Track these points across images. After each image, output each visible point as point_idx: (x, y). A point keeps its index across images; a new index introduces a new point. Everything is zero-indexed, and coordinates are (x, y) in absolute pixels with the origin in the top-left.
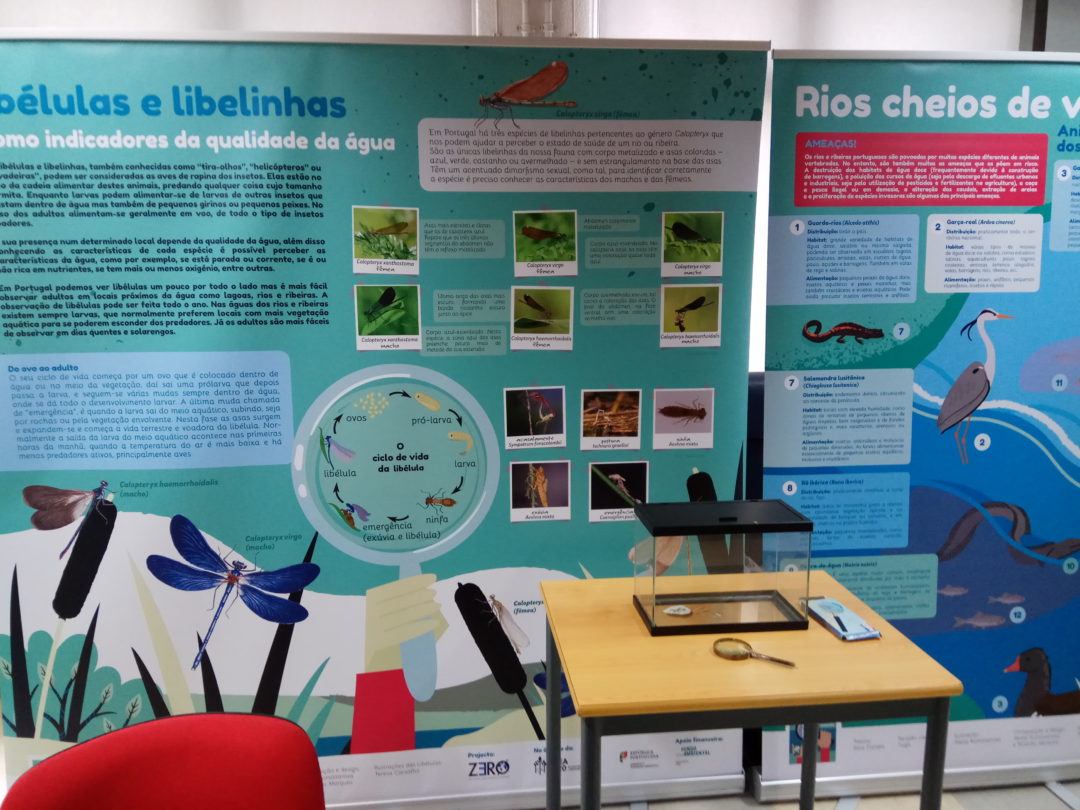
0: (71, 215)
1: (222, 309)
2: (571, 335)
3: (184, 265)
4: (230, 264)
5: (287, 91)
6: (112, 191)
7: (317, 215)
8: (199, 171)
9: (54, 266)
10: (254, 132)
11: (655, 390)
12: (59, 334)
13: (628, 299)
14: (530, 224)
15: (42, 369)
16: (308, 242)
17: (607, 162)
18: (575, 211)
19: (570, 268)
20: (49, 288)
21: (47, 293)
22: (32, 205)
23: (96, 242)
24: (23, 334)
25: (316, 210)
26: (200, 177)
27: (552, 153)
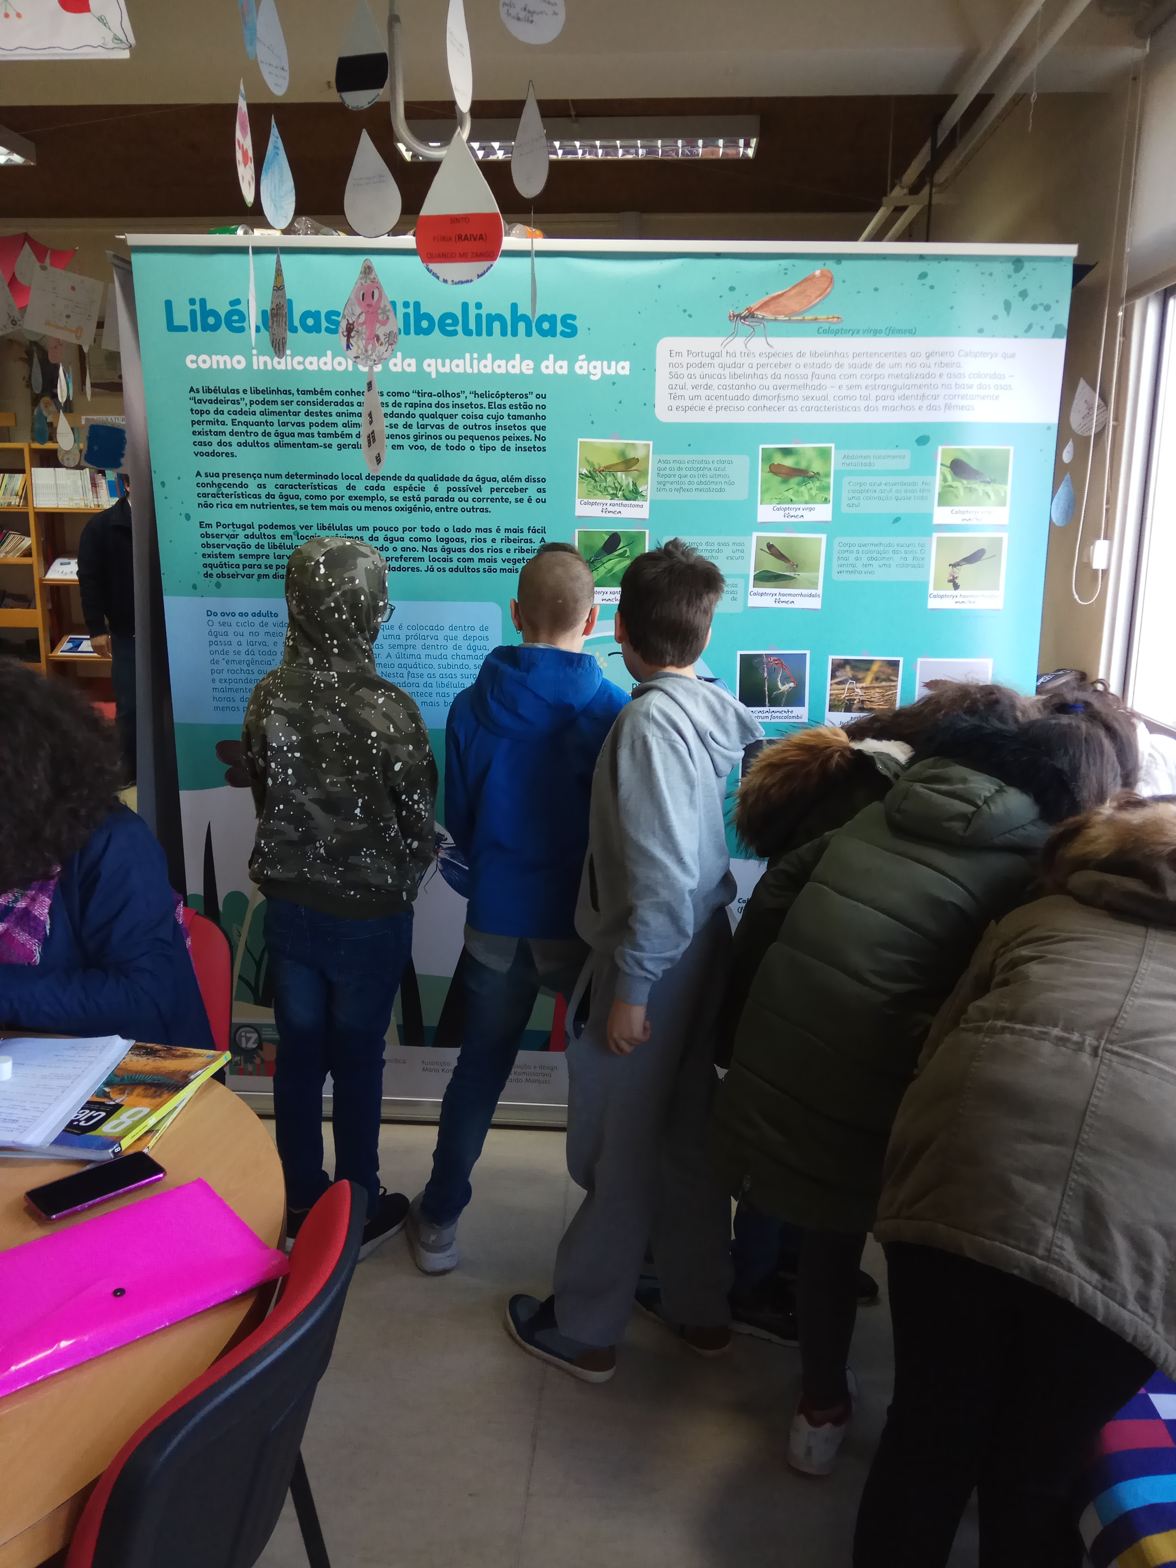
0: (277, 445)
1: (433, 555)
2: (820, 591)
3: (394, 504)
4: (444, 504)
5: (514, 307)
6: (320, 419)
7: (539, 449)
8: (414, 399)
9: (257, 502)
10: (475, 355)
11: (919, 660)
12: (259, 576)
13: (891, 549)
14: (778, 460)
15: (241, 615)
16: (528, 480)
17: (874, 388)
18: (833, 445)
19: (823, 512)
20: (251, 526)
21: (249, 532)
22: (237, 434)
23: (301, 477)
24: (223, 575)
25: (539, 444)
26: (414, 405)
27: (810, 377)
